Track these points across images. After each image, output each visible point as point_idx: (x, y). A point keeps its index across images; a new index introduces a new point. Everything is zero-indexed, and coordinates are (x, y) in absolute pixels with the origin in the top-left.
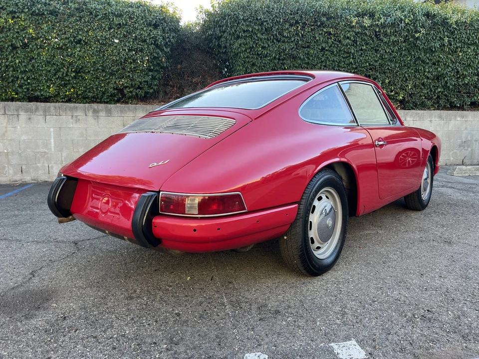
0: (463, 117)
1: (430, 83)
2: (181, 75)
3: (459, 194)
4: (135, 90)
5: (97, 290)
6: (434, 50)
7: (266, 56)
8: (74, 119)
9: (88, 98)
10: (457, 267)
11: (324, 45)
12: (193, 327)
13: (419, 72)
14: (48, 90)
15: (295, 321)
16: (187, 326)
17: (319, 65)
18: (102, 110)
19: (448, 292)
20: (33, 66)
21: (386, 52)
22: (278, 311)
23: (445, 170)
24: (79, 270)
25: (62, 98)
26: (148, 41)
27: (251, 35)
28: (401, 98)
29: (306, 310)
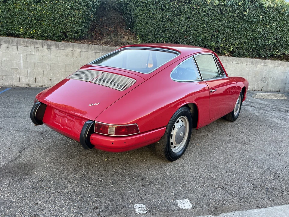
0: (265, 64)
1: (249, 42)
2: (101, 25)
3: (255, 111)
4: (74, 34)
5: (57, 164)
6: (253, 23)
7: (155, 19)
8: (35, 49)
9: (44, 36)
10: (245, 159)
11: (189, 15)
12: (109, 188)
13: (243, 35)
14: (19, 30)
15: (160, 187)
16: (106, 188)
17: (186, 27)
18: (53, 45)
19: (237, 174)
20: (10, 15)
21: (225, 21)
22: (152, 181)
23: (251, 94)
24: (46, 151)
25: (28, 36)
26: (83, 4)
27: (147, 5)
28: (231, 50)
29: (166, 181)
